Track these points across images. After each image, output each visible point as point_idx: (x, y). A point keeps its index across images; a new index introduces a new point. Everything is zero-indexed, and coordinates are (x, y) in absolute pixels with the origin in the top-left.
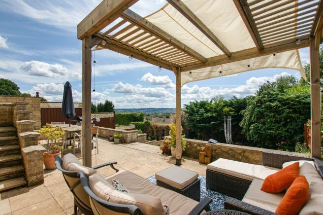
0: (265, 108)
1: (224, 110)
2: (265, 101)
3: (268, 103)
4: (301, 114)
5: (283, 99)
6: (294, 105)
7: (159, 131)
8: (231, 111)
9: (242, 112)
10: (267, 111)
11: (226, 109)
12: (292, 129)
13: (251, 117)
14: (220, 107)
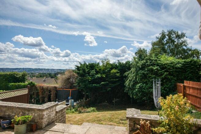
0: (148, 71)
1: (112, 71)
2: (148, 65)
3: (151, 67)
4: (174, 76)
5: (162, 64)
6: (169, 69)
7: (45, 92)
8: (118, 73)
9: (126, 74)
10: (149, 73)
11: (114, 71)
12: (167, 88)
13: (136, 78)
14: (108, 69)
